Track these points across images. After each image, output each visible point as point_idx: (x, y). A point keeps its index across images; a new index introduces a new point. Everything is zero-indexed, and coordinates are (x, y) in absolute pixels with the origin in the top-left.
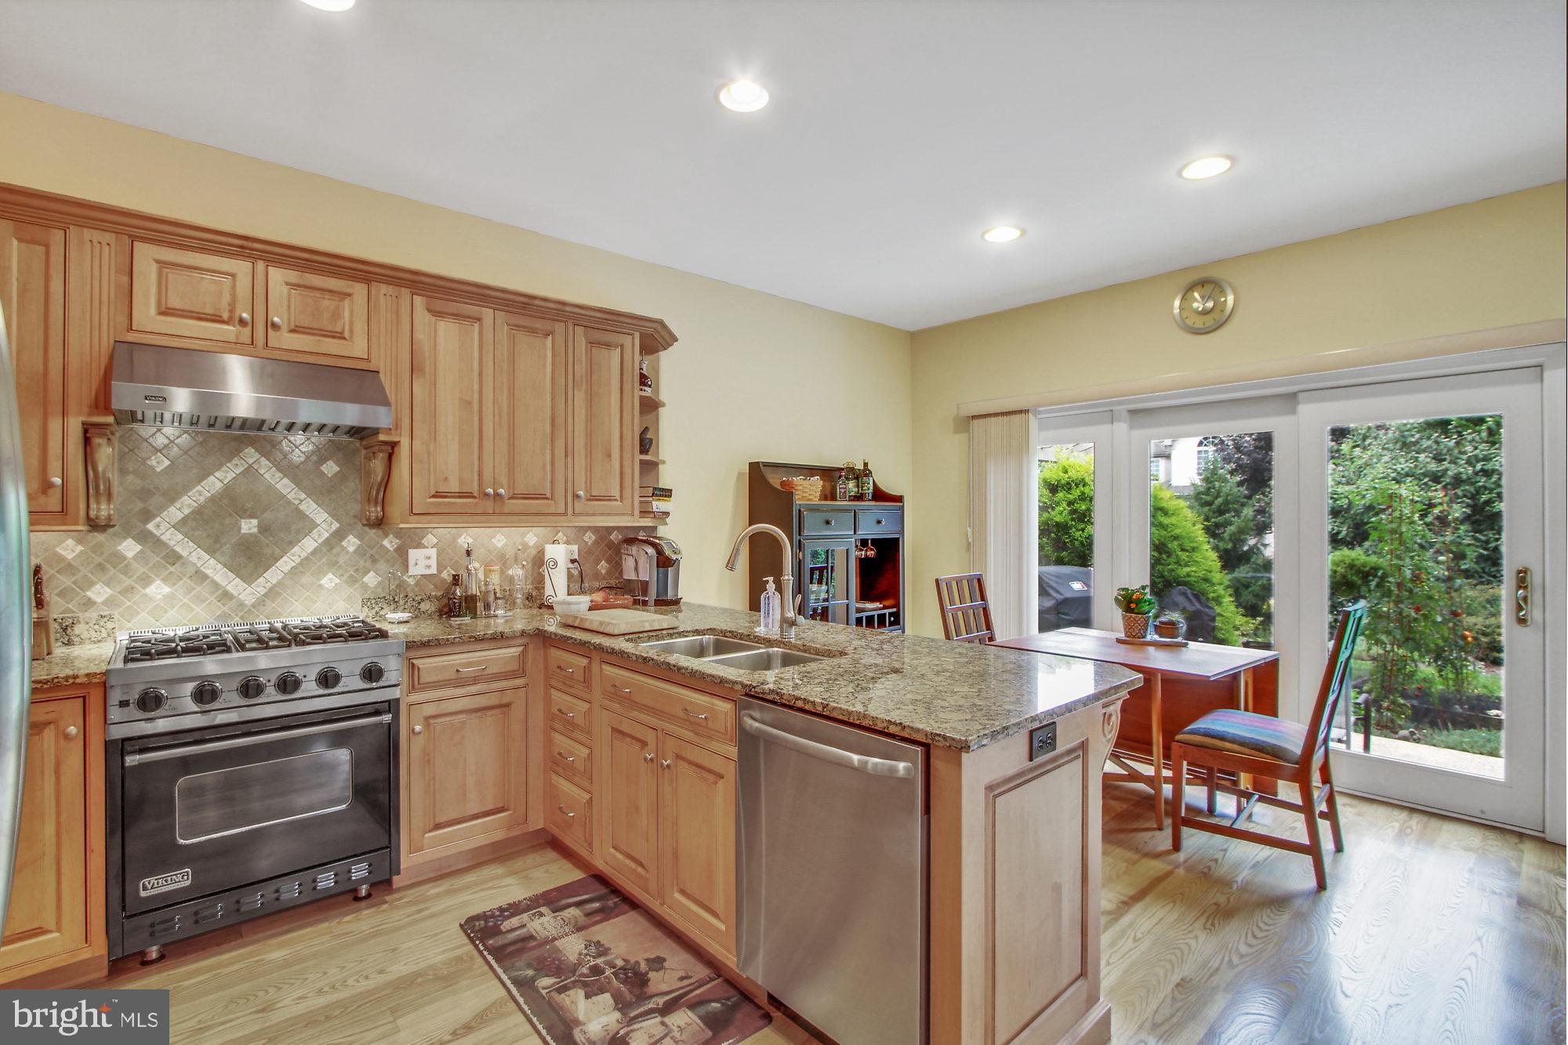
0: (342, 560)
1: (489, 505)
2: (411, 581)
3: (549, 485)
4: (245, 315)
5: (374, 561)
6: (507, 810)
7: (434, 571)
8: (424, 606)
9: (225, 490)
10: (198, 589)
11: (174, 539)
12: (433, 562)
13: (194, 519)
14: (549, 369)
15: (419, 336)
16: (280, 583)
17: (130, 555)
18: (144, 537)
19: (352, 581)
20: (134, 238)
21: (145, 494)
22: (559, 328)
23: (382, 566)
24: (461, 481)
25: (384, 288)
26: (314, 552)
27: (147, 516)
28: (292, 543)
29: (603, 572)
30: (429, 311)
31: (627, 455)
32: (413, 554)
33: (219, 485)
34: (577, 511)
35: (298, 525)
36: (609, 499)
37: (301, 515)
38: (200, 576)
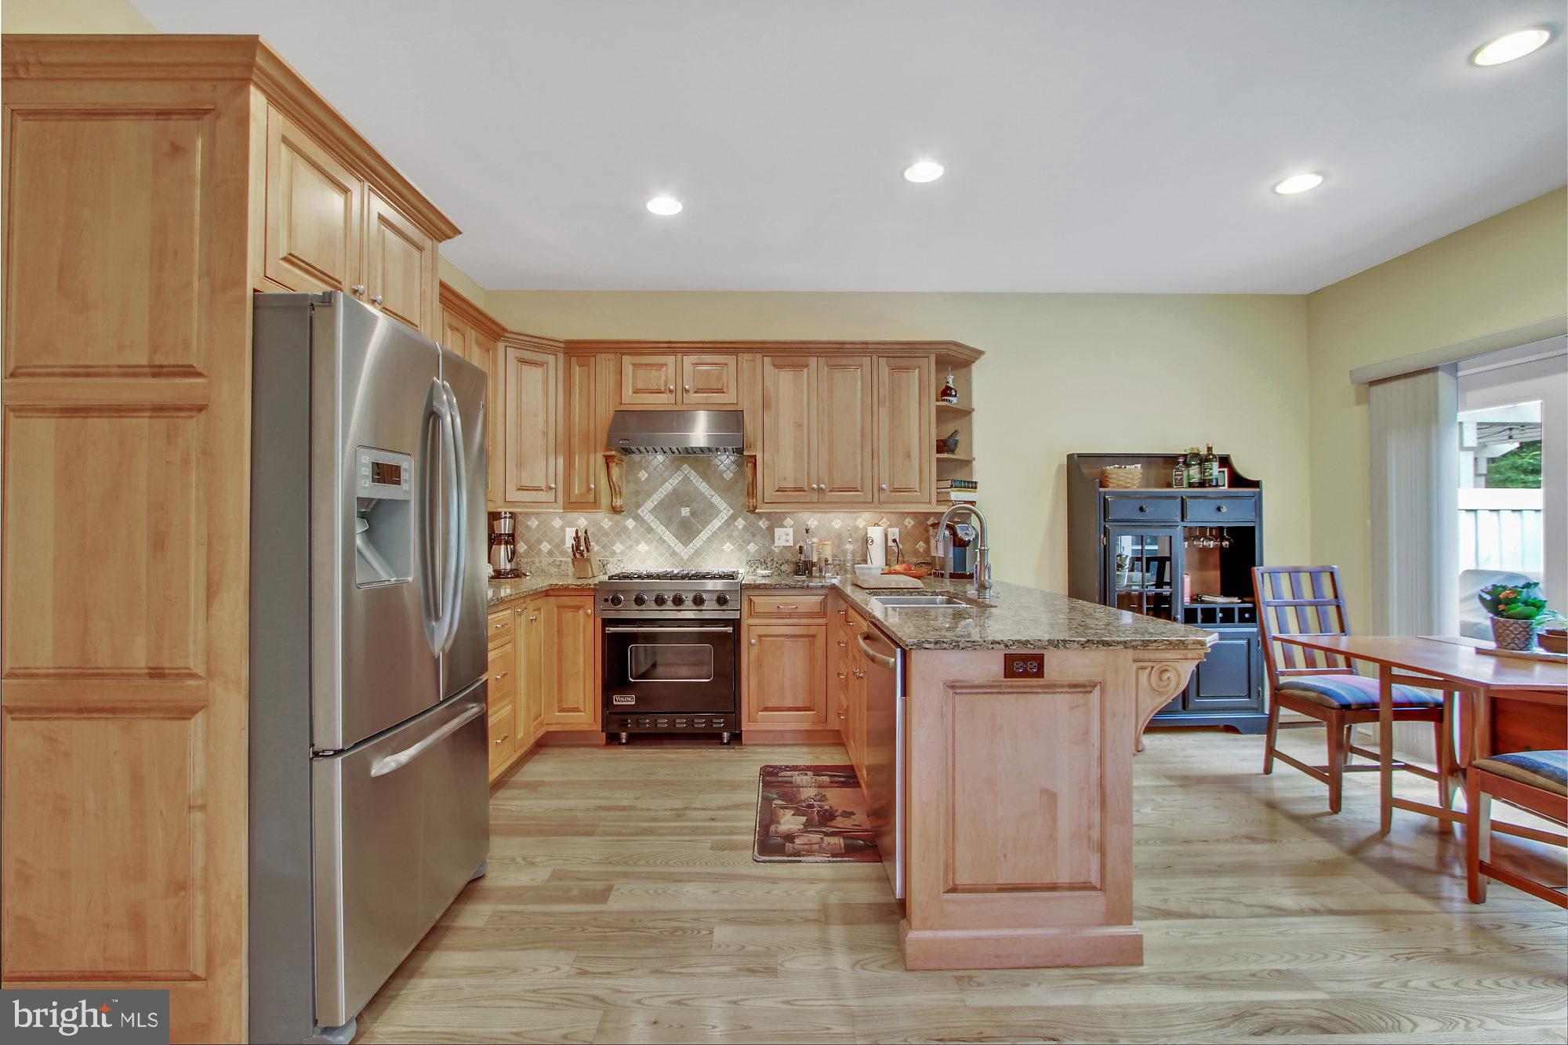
0: (735, 534)
1: (815, 497)
2: (777, 550)
3: (860, 481)
4: (671, 387)
5: (754, 535)
6: (813, 710)
7: (791, 543)
8: (784, 568)
9: (674, 491)
10: (661, 548)
11: (649, 518)
12: (791, 538)
13: (659, 508)
14: (859, 395)
15: (768, 383)
16: (701, 547)
17: (631, 527)
18: (637, 518)
19: (741, 548)
20: (623, 354)
21: (637, 493)
22: (866, 361)
23: (758, 538)
24: (796, 480)
25: (746, 356)
26: (719, 529)
27: (638, 506)
28: (708, 523)
29: (921, 550)
30: (774, 366)
31: (925, 455)
32: (778, 531)
33: (671, 487)
34: (882, 499)
35: (711, 511)
36: (910, 490)
37: (712, 506)
38: (662, 541)
